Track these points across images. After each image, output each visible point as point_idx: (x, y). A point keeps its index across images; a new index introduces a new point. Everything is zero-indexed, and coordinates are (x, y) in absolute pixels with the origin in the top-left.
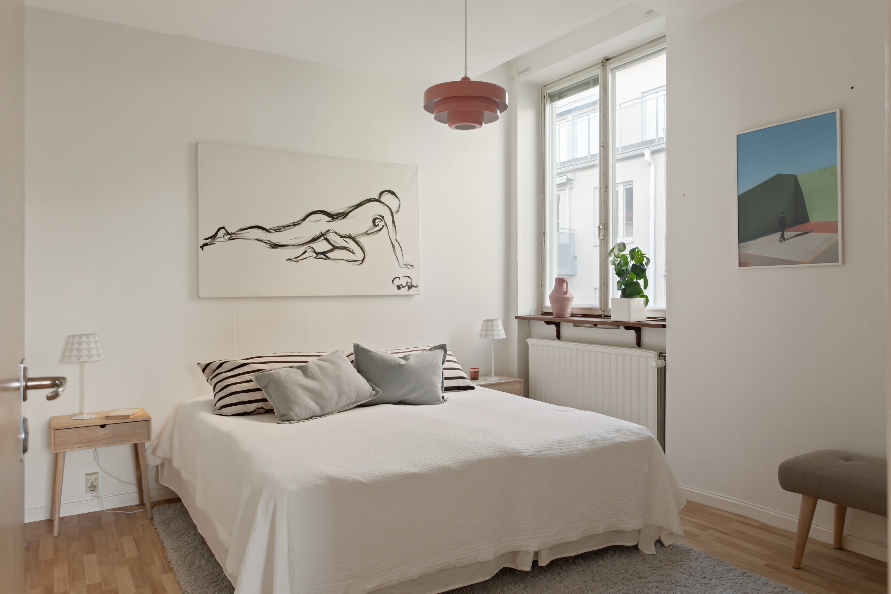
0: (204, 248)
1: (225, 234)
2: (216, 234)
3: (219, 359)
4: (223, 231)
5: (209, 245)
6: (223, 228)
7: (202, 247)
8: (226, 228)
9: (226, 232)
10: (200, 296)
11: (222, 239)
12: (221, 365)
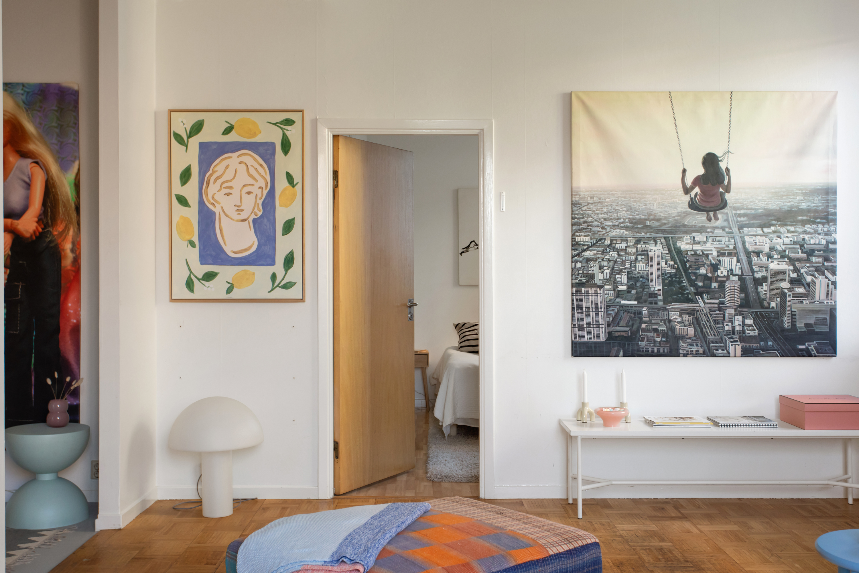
0: (462, 254)
1: (475, 245)
2: (469, 245)
3: (463, 321)
4: (473, 243)
5: (465, 252)
6: (474, 241)
7: (461, 254)
8: (475, 241)
9: (475, 244)
10: (460, 284)
11: (473, 249)
12: (464, 325)
